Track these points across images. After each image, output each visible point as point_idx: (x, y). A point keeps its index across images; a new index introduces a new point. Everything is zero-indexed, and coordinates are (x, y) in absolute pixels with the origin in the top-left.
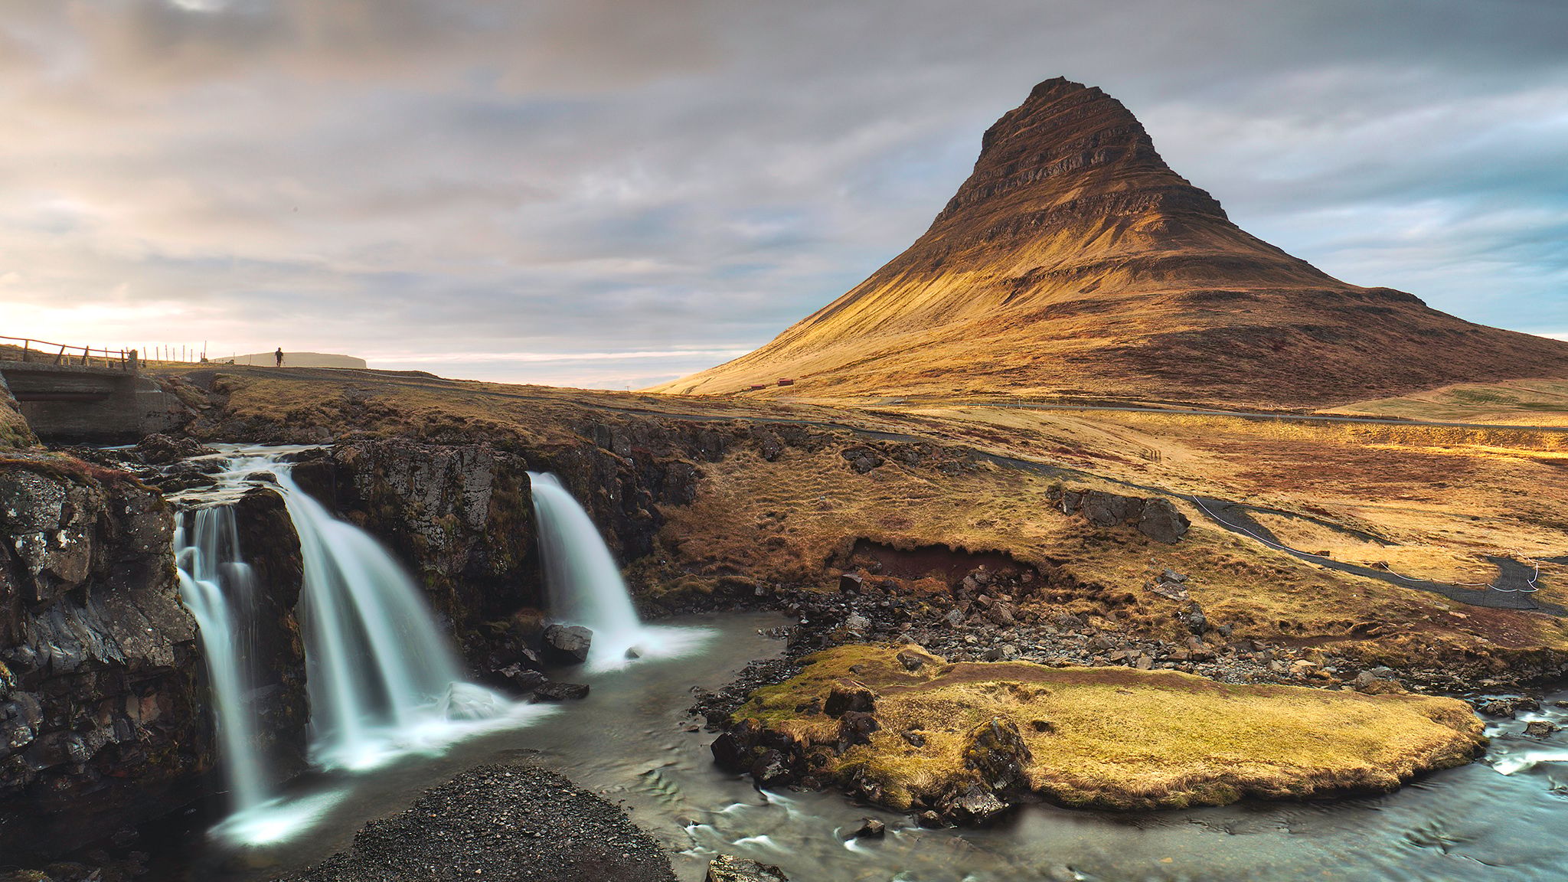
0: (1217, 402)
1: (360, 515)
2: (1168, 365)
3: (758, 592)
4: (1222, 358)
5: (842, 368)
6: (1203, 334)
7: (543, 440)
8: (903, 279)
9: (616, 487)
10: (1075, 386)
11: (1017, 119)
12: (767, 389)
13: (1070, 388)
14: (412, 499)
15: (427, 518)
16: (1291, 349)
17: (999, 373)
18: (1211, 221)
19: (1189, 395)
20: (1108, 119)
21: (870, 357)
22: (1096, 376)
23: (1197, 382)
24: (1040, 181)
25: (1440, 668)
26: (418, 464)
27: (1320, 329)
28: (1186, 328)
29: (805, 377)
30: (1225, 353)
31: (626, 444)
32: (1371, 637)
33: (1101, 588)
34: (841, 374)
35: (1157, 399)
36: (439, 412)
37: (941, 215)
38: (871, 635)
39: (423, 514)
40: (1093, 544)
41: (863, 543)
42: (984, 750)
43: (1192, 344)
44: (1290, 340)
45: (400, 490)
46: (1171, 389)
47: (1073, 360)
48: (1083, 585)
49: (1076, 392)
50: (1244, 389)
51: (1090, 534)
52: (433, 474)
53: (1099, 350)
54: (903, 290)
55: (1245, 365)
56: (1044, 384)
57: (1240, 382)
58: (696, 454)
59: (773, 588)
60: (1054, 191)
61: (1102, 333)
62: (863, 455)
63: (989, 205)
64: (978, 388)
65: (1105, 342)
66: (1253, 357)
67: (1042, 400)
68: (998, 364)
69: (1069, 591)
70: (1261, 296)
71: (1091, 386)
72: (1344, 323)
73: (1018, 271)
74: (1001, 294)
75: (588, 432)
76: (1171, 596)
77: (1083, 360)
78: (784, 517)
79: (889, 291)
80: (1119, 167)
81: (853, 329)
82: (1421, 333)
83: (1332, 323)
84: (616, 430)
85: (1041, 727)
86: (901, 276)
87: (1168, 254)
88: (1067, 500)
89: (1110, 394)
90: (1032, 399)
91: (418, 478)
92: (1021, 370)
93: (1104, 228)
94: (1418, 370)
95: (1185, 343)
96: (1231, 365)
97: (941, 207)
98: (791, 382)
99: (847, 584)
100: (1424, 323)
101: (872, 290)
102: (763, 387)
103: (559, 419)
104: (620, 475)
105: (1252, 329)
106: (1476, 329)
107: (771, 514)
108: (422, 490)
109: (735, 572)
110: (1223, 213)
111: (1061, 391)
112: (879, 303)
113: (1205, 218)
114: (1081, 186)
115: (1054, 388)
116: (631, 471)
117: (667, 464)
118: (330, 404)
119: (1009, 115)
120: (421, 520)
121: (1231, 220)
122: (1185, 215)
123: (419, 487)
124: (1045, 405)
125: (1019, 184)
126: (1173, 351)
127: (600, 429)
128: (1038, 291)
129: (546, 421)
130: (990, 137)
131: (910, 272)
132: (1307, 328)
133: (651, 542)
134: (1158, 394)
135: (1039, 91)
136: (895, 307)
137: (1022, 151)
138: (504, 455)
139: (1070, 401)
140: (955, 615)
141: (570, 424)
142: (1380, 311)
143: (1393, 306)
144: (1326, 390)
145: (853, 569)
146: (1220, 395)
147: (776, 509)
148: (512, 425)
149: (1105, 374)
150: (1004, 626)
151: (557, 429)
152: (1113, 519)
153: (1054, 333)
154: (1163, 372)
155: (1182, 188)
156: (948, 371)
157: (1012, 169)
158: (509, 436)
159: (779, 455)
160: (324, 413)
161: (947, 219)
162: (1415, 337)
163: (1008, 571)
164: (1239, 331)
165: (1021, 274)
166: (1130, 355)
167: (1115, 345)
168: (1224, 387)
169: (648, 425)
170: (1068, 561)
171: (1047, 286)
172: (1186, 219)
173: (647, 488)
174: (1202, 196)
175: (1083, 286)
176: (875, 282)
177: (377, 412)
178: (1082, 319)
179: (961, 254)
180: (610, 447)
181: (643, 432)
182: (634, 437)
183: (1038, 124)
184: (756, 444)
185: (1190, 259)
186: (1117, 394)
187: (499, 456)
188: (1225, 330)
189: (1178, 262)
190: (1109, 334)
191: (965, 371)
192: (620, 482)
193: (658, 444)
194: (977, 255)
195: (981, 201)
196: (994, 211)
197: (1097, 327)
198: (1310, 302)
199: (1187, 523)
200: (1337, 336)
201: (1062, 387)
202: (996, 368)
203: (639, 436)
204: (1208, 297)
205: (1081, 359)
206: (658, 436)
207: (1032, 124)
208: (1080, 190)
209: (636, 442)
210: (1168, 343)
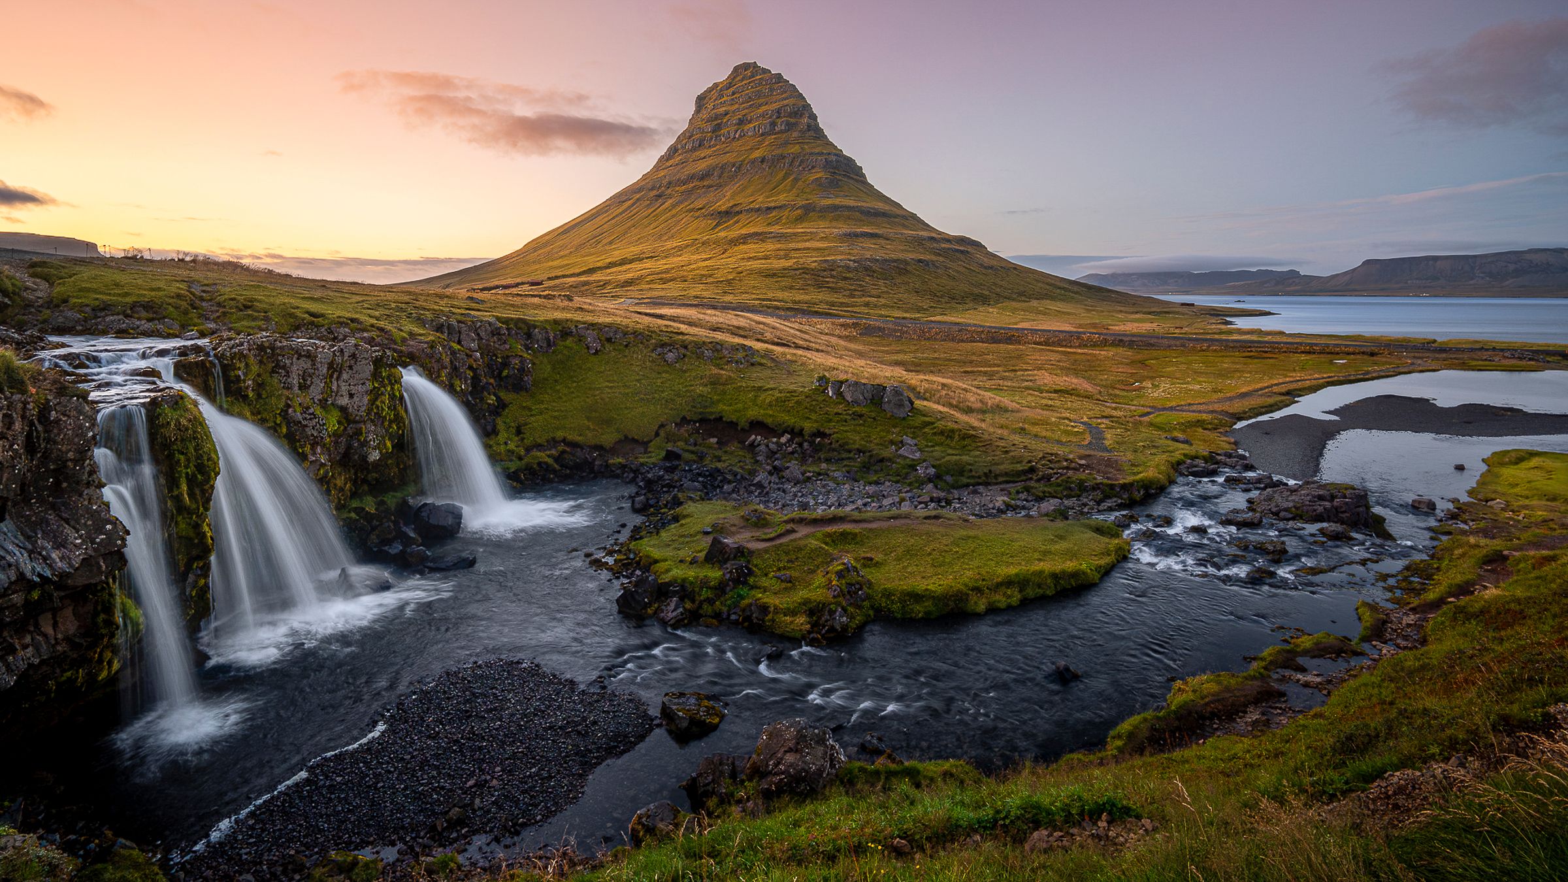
0: (865, 311)
1: (248, 411)
2: (833, 282)
4: (867, 280)
6: (854, 261)
7: (406, 337)
8: (632, 205)
9: (466, 378)
10: (770, 295)
11: (721, 90)
13: (766, 297)
14: (296, 392)
15: (311, 410)
16: (910, 274)
17: (713, 283)
18: (857, 180)
19: (847, 306)
20: (788, 98)
22: (783, 289)
23: (852, 295)
24: (738, 139)
25: (1079, 496)
27: (928, 263)
28: (841, 257)
29: (552, 279)
30: (869, 276)
31: (473, 339)
34: (584, 278)
35: (827, 307)
36: (296, 307)
37: (663, 156)
39: (308, 407)
40: (852, 419)
43: (848, 268)
44: (909, 268)
46: (836, 300)
47: (765, 276)
49: (770, 300)
50: (883, 301)
51: (850, 412)
52: (315, 369)
53: (784, 269)
54: (632, 213)
56: (747, 293)
57: (880, 297)
58: (530, 348)
60: (748, 148)
61: (786, 257)
62: (670, 351)
63: (699, 153)
65: (789, 263)
66: (886, 278)
68: (711, 275)
70: (891, 237)
71: (780, 295)
72: (941, 259)
73: (723, 205)
74: (710, 222)
75: (439, 328)
76: (911, 456)
77: (774, 275)
79: (621, 214)
80: (795, 134)
81: (591, 242)
83: (934, 258)
84: (463, 327)
85: (867, 560)
86: (630, 202)
87: (828, 202)
88: (832, 387)
89: (795, 302)
90: (740, 304)
92: (729, 282)
93: (784, 178)
94: (984, 292)
95: (843, 267)
96: (873, 284)
98: (540, 283)
99: (671, 456)
100: (986, 261)
101: (607, 211)
103: (412, 317)
104: (470, 368)
105: (886, 260)
107: (601, 400)
108: (304, 384)
110: (863, 176)
111: (759, 299)
113: (852, 178)
114: (768, 145)
115: (754, 296)
116: (478, 362)
117: (508, 357)
119: (716, 85)
120: (306, 413)
122: (840, 175)
123: (301, 381)
124: (749, 309)
125: (723, 139)
126: (835, 272)
127: (450, 327)
128: (737, 222)
129: (400, 318)
130: (701, 100)
131: (638, 200)
132: (920, 261)
133: (497, 424)
134: (827, 303)
135: (739, 70)
136: (626, 227)
137: (726, 115)
138: (379, 351)
139: (768, 306)
141: (420, 321)
142: (962, 252)
143: (969, 249)
144: (932, 304)
145: (672, 441)
146: (867, 305)
147: (604, 395)
149: (791, 288)
151: (413, 327)
152: (865, 400)
153: (752, 255)
154: (828, 287)
155: (836, 155)
157: (718, 127)
159: (600, 350)
161: (667, 160)
162: (983, 269)
164: (878, 260)
165: (723, 208)
166: (807, 273)
167: (796, 266)
168: (871, 299)
169: (490, 323)
171: (744, 219)
172: (843, 179)
173: (492, 378)
174: (850, 161)
175: (770, 220)
178: (770, 246)
179: (677, 189)
180: (459, 343)
181: (486, 331)
182: (478, 335)
183: (737, 95)
184: (581, 339)
185: (842, 207)
186: (799, 302)
187: (375, 351)
188: (869, 260)
189: (835, 208)
190: (791, 258)
191: (686, 281)
192: (470, 374)
193: (499, 340)
194: (690, 192)
195: (694, 149)
196: (705, 158)
197: (782, 253)
198: (920, 241)
199: (912, 403)
200: (937, 267)
201: (760, 296)
202: (710, 280)
203: (482, 334)
204: (856, 235)
205: (771, 274)
206: (499, 334)
207: (734, 94)
208: (769, 148)
209: (480, 339)
210: (831, 267)
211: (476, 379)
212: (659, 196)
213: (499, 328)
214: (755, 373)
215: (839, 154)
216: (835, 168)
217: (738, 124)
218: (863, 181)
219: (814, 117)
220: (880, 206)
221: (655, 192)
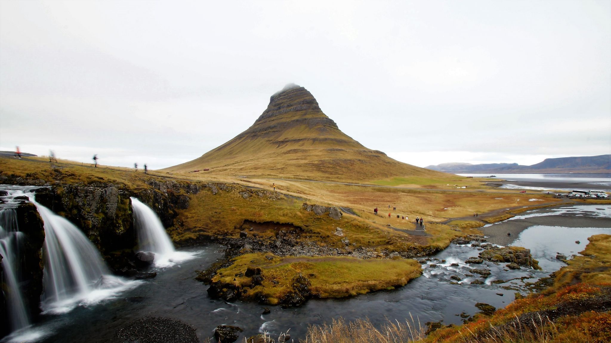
0: (337, 180)
1: (63, 213)
2: (323, 169)
3: (212, 238)
4: (338, 167)
5: (226, 165)
6: (333, 160)
7: (136, 187)
8: (245, 139)
9: (161, 204)
10: (298, 174)
11: (281, 94)
12: (200, 172)
13: (296, 175)
14: (85, 207)
15: (91, 214)
16: (355, 166)
17: (275, 169)
18: (334, 129)
19: (329, 178)
20: (307, 96)
21: (234, 163)
22: (304, 171)
23: (331, 174)
24: (287, 113)
25: (407, 252)
26: (88, 194)
27: (362, 161)
28: (327, 159)
29: (213, 168)
30: (339, 166)
31: (165, 188)
32: (391, 244)
33: (319, 233)
34: (225, 168)
35: (321, 179)
36: (93, 175)
37: (257, 120)
38: (253, 250)
39: (90, 213)
40: (317, 220)
41: (246, 221)
42: (298, 284)
43: (330, 163)
44: (355, 163)
45: (80, 204)
46: (325, 176)
47: (297, 167)
48: (315, 233)
49: (298, 176)
50: (343, 176)
51: (316, 218)
52: (94, 198)
53: (304, 164)
54: (245, 142)
55: (344, 169)
56: (289, 173)
57: (342, 175)
58: (189, 192)
59: (217, 237)
60: (291, 116)
61: (305, 159)
62: (245, 193)
63: (273, 119)
64: (269, 173)
65: (306, 161)
66: (346, 167)
67: (289, 178)
68: (275, 166)
69: (310, 235)
70: (347, 150)
71: (302, 174)
72: (368, 159)
73: (281, 139)
74: (276, 145)
75: (151, 184)
76: (339, 235)
77: (301, 166)
78: (220, 213)
79: (240, 142)
80: (310, 110)
81: (228, 154)
82: (386, 163)
83: (365, 159)
84: (161, 184)
85: (312, 275)
86: (245, 138)
87: (322, 137)
88: (309, 208)
89: (308, 177)
90: (286, 178)
91: (88, 199)
92: (282, 169)
93: (306, 128)
94: (386, 172)
95: (328, 163)
96: (340, 170)
97: (257, 118)
98: (208, 170)
99: (243, 235)
100: (387, 160)
101: (235, 142)
102: (199, 171)
103: (140, 180)
104: (163, 199)
105: (345, 160)
106: (399, 163)
107: (216, 212)
108: (89, 204)
109: (204, 231)
110: (337, 127)
111: (294, 176)
112: (237, 146)
113: (332, 128)
114: (299, 115)
115: (292, 174)
116: (166, 198)
117: (179, 195)
118: (45, 171)
119: (278, 93)
120: (89, 215)
121: (339, 128)
122: (327, 126)
123: (88, 203)
124: (290, 180)
125: (281, 113)
126: (325, 165)
127: (155, 183)
128: (287, 145)
129: (135, 180)
130: (273, 99)
131: (247, 137)
132: (359, 160)
133: (173, 222)
134: (321, 177)
136: (242, 147)
137: (282, 103)
138: (122, 191)
139: (297, 178)
140: (278, 243)
141: (144, 181)
142: (377, 156)
143: (380, 155)
144: (364, 177)
145: (243, 229)
146: (338, 178)
147: (217, 211)
148: (123, 181)
150: (293, 246)
151: (140, 183)
152: (322, 213)
153: (291, 158)
154: (322, 171)
156: (260, 168)
157: (280, 108)
158: (122, 185)
159: (217, 193)
160: (43, 174)
161: (259, 121)
162: (385, 164)
163: (292, 229)
164: (342, 160)
166: (313, 165)
167: (309, 163)
168: (339, 175)
169: (172, 182)
170: (310, 226)
171: (289, 143)
172: (328, 127)
173: (172, 204)
174: (331, 121)
175: (299, 144)
176: (236, 139)
177: (66, 174)
178: (299, 154)
179: (263, 132)
180: (159, 189)
181: (170, 185)
182: (167, 186)
183: (286, 96)
184: (210, 189)
185: (329, 139)
186: (310, 177)
187: (120, 192)
188: (338, 160)
189: (326, 139)
190: (307, 159)
191: (265, 168)
192: (163, 202)
193: (176, 188)
194: (268, 133)
195: (270, 117)
196: (273, 120)
197: (304, 157)
198: (360, 153)
199: (342, 214)
200: (367, 163)
201: (294, 174)
202: (274, 168)
203: (169, 186)
204: (334, 150)
205: (299, 166)
206: (176, 186)
207: (285, 95)
208: (299, 116)
209: (168, 188)
210: (323, 162)
211: (165, 204)
212: (255, 135)
213: (176, 184)
214: (280, 202)
215: (327, 118)
216: (325, 123)
217: (287, 107)
218: (337, 129)
219: (317, 104)
220: (344, 138)
221: (254, 134)
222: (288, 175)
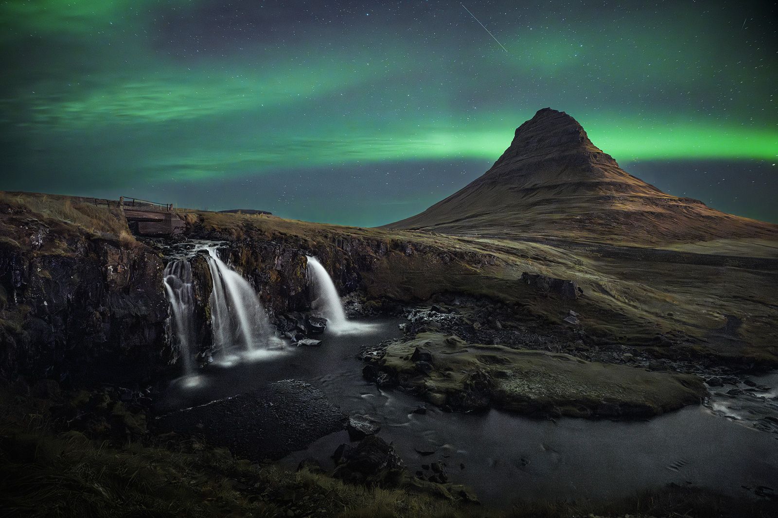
2: (589, 226)
4: (613, 224)
6: (605, 214)
7: (315, 243)
8: (480, 187)
9: (343, 264)
10: (549, 233)
11: (530, 124)
15: (264, 271)
17: (517, 226)
18: (612, 167)
19: (598, 239)
22: (558, 230)
23: (602, 234)
27: (657, 214)
31: (350, 247)
35: (584, 240)
36: (277, 232)
37: (497, 162)
40: (539, 297)
43: (600, 218)
46: (591, 236)
47: (549, 223)
48: (534, 315)
49: (549, 236)
51: (539, 294)
53: (561, 219)
54: (480, 191)
57: (621, 235)
58: (378, 252)
60: (544, 153)
61: (563, 212)
62: (446, 256)
63: (518, 158)
64: (507, 232)
68: (518, 222)
70: (632, 199)
71: (556, 233)
72: (668, 212)
73: (528, 185)
74: (520, 194)
75: (334, 241)
76: (572, 322)
77: (554, 222)
79: (474, 191)
80: (573, 144)
81: (457, 207)
83: (663, 211)
84: (345, 240)
85: (502, 374)
86: (480, 185)
88: (530, 278)
89: (563, 237)
90: (529, 237)
92: (526, 226)
93: (566, 169)
101: (467, 191)
104: (346, 259)
111: (543, 235)
113: (608, 166)
114: (556, 151)
115: (540, 234)
116: (349, 257)
117: (365, 255)
119: (526, 122)
124: (534, 240)
125: (530, 150)
126: (593, 221)
128: (536, 194)
129: (318, 235)
130: (518, 131)
131: (483, 184)
135: (539, 113)
136: (476, 198)
137: (532, 137)
138: (297, 249)
139: (545, 239)
141: (327, 237)
144: (659, 240)
145: (437, 302)
146: (611, 239)
148: (304, 237)
149: (564, 229)
152: (549, 288)
153: (541, 211)
154: (587, 229)
156: (496, 225)
157: (528, 144)
158: (302, 241)
159: (411, 254)
164: (622, 213)
165: (528, 187)
166: (574, 221)
167: (567, 217)
169: (358, 239)
171: (540, 191)
172: (601, 166)
173: (356, 265)
175: (555, 193)
176: (469, 188)
178: (554, 206)
179: (504, 178)
180: (342, 247)
181: (356, 243)
182: (352, 244)
183: (538, 126)
184: (403, 249)
186: (566, 237)
187: (294, 248)
188: (614, 213)
189: (596, 184)
190: (565, 212)
191: (503, 225)
192: (345, 262)
193: (362, 247)
194: (511, 179)
195: (514, 156)
196: (519, 160)
197: (560, 210)
199: (581, 291)
203: (354, 244)
205: (552, 222)
206: (362, 244)
207: (536, 126)
208: (556, 153)
209: (353, 246)
210: (589, 217)
211: (349, 265)
212: (494, 182)
213: (363, 242)
214: (491, 270)
215: (600, 152)
217: (539, 142)
218: (617, 168)
219: (585, 134)
220: (626, 181)
221: (491, 180)
222: (534, 235)
